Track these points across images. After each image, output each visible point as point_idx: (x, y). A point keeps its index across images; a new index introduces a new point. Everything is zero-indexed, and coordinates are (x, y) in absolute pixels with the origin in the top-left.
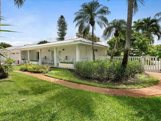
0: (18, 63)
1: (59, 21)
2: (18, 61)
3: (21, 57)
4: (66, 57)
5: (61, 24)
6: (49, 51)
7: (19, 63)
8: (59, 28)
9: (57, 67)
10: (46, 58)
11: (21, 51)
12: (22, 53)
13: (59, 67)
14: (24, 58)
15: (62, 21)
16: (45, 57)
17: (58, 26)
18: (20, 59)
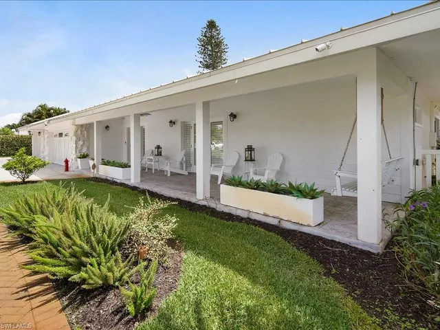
0: (67, 169)
1: (201, 37)
2: (67, 162)
3: (76, 147)
4: (250, 149)
5: (210, 48)
6: (172, 123)
7: (70, 169)
8: (202, 60)
9: (213, 205)
10: (160, 154)
11: (76, 125)
12: (79, 132)
13: (220, 208)
14: (85, 151)
15: (212, 37)
16: (158, 147)
17: (201, 53)
18: (72, 156)
